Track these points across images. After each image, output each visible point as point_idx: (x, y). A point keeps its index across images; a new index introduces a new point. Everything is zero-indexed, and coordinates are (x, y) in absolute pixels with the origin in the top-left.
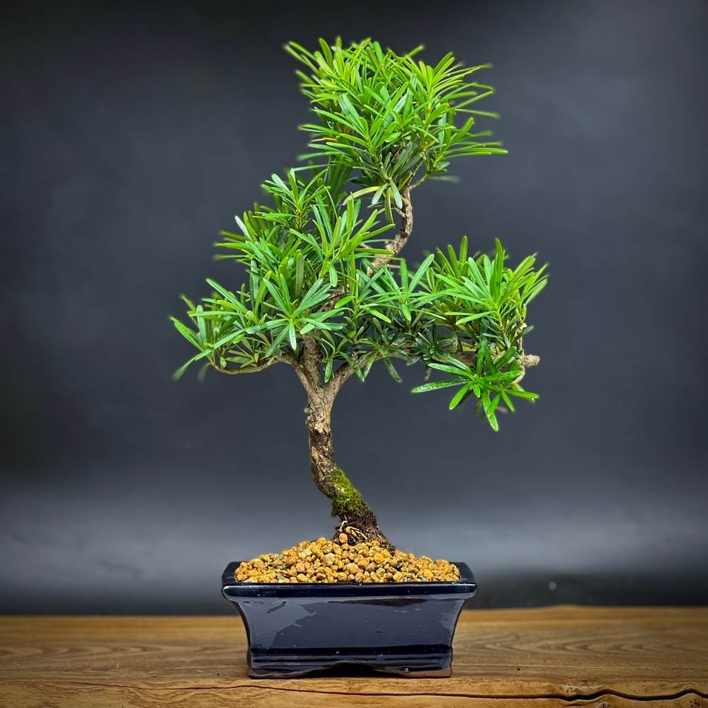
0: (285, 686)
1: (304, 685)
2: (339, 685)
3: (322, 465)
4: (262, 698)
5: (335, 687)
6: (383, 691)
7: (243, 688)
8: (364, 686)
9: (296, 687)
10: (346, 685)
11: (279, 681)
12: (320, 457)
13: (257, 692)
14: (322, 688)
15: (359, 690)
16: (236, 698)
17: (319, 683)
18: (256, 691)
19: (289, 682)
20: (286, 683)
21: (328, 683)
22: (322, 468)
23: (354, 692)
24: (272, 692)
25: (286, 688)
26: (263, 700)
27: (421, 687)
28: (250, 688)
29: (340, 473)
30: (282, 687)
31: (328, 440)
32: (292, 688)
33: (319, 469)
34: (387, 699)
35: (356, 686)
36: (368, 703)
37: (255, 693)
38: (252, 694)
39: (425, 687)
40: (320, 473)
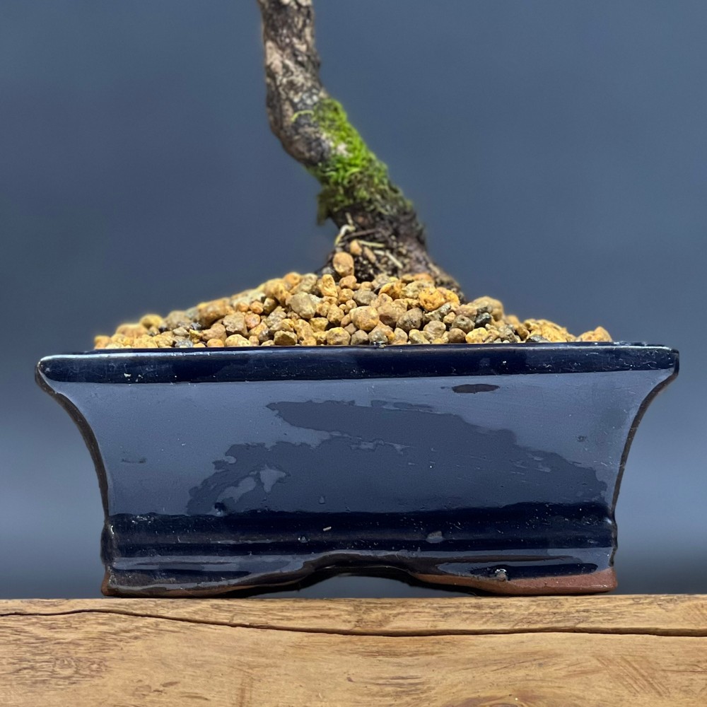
0: (195, 612)
1: (242, 612)
2: (332, 613)
3: (291, 85)
4: (136, 638)
5: (322, 616)
6: (442, 626)
7: (88, 616)
8: (395, 616)
9: (223, 617)
10: (350, 613)
11: (180, 602)
12: (285, 67)
13: (123, 625)
14: (289, 619)
15: (381, 624)
16: (70, 636)
17: (282, 610)
18: (122, 623)
19: (205, 604)
20: (199, 607)
21: (304, 608)
22: (292, 93)
23: (369, 629)
24: (162, 626)
25: (197, 617)
26: (139, 643)
27: (538, 614)
28: (107, 615)
29: (336, 110)
30: (187, 616)
31: (304, 25)
32: (212, 619)
33: (284, 96)
34: (453, 644)
35: (376, 615)
36: (404, 654)
37: (119, 625)
38: (113, 629)
39: (548, 613)
40: (287, 106)
